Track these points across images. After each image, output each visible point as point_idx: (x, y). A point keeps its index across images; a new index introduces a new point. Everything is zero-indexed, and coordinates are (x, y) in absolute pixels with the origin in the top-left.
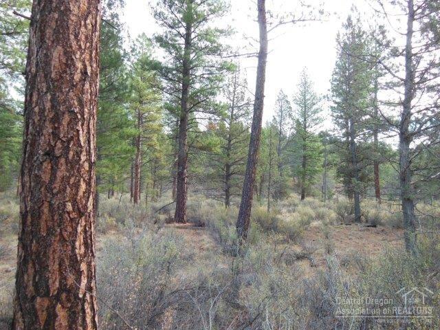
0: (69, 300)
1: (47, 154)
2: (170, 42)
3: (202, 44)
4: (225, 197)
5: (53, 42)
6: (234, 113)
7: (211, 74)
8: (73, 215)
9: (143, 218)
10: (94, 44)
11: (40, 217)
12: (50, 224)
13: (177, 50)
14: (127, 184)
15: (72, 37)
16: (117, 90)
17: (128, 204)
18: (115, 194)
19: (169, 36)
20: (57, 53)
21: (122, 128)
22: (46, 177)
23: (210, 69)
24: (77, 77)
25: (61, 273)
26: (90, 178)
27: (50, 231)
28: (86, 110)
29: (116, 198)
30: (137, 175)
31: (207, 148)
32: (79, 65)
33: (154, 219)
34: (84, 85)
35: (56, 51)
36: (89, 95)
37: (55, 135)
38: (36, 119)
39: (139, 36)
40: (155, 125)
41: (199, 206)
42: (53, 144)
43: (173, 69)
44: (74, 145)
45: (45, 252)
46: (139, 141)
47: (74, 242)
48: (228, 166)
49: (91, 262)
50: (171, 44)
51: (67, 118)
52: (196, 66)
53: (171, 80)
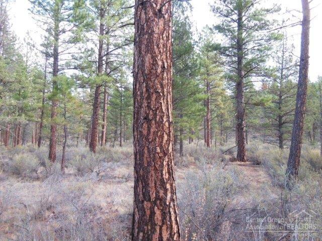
0: (161, 205)
1: (145, 118)
2: (226, 28)
3: (252, 24)
4: (278, 142)
5: (145, 53)
6: (284, 73)
7: (261, 45)
8: (161, 155)
9: (213, 157)
10: (168, 48)
11: (143, 156)
12: (149, 159)
13: (231, 32)
14: (201, 134)
15: (155, 47)
16: (190, 68)
17: (203, 147)
18: (194, 141)
19: (225, 24)
20: (148, 58)
21: (195, 94)
22: (145, 132)
23: (258, 41)
24: (159, 70)
25: (156, 189)
26: (170, 132)
27: (149, 164)
28: (165, 90)
29: (195, 144)
30: (208, 127)
31: (260, 104)
32: (160, 63)
33: (221, 158)
34: (163, 75)
35: (147, 57)
36: (166, 80)
37: (149, 107)
38: (139, 98)
39: (204, 28)
40: (219, 90)
41: (257, 149)
42: (148, 112)
43: (229, 48)
44: (159, 112)
45: (147, 176)
46: (208, 102)
47: (162, 171)
48: (280, 117)
49: (172, 184)
50: (227, 29)
51: (154, 96)
52: (247, 42)
53: (228, 55)
